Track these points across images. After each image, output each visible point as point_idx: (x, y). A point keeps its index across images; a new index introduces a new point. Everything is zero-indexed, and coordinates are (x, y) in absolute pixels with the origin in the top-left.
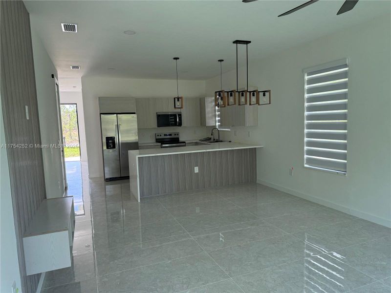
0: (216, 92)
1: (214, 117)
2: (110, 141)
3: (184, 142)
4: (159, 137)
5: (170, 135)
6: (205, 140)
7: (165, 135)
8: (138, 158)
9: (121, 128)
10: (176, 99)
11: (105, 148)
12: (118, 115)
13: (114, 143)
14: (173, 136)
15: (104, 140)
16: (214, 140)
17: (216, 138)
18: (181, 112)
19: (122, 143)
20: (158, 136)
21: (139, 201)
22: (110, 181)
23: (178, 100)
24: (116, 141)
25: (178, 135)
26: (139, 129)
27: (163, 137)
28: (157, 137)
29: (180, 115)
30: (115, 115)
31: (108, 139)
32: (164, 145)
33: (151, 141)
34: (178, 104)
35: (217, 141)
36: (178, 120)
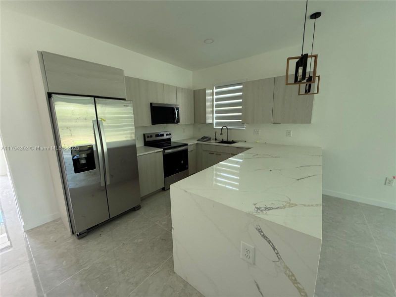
1: (212, 114)
3: (187, 145)
4: (150, 139)
5: (162, 135)
7: (157, 136)
11: (70, 171)
14: (165, 137)
16: (216, 139)
18: (178, 105)
27: (154, 138)
28: (147, 139)
29: (178, 109)
30: (93, 98)
31: (75, 151)
32: (166, 151)
36: (176, 115)
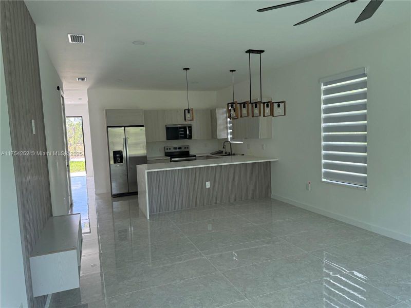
0: (228, 104)
1: (226, 129)
2: (117, 155)
3: (195, 156)
4: (169, 151)
5: (180, 148)
6: (217, 154)
7: (174, 148)
8: (148, 172)
9: (129, 142)
10: (187, 111)
11: (112, 162)
12: (126, 128)
13: (121, 157)
14: (183, 150)
15: (112, 155)
16: (226, 153)
17: (228, 151)
18: (191, 124)
19: (130, 157)
20: (167, 149)
21: (148, 218)
22: (118, 197)
23: (189, 112)
24: (124, 155)
25: (188, 148)
26: (147, 143)
27: (172, 150)
28: (167, 151)
29: (190, 128)
30: (123, 128)
31: (115, 153)
32: (173, 159)
33: (160, 154)
34: (188, 116)
35: (229, 155)
36: (188, 133)
